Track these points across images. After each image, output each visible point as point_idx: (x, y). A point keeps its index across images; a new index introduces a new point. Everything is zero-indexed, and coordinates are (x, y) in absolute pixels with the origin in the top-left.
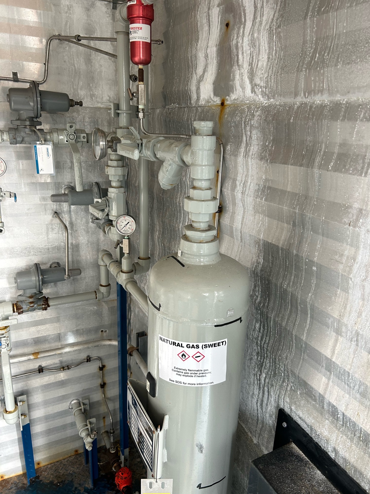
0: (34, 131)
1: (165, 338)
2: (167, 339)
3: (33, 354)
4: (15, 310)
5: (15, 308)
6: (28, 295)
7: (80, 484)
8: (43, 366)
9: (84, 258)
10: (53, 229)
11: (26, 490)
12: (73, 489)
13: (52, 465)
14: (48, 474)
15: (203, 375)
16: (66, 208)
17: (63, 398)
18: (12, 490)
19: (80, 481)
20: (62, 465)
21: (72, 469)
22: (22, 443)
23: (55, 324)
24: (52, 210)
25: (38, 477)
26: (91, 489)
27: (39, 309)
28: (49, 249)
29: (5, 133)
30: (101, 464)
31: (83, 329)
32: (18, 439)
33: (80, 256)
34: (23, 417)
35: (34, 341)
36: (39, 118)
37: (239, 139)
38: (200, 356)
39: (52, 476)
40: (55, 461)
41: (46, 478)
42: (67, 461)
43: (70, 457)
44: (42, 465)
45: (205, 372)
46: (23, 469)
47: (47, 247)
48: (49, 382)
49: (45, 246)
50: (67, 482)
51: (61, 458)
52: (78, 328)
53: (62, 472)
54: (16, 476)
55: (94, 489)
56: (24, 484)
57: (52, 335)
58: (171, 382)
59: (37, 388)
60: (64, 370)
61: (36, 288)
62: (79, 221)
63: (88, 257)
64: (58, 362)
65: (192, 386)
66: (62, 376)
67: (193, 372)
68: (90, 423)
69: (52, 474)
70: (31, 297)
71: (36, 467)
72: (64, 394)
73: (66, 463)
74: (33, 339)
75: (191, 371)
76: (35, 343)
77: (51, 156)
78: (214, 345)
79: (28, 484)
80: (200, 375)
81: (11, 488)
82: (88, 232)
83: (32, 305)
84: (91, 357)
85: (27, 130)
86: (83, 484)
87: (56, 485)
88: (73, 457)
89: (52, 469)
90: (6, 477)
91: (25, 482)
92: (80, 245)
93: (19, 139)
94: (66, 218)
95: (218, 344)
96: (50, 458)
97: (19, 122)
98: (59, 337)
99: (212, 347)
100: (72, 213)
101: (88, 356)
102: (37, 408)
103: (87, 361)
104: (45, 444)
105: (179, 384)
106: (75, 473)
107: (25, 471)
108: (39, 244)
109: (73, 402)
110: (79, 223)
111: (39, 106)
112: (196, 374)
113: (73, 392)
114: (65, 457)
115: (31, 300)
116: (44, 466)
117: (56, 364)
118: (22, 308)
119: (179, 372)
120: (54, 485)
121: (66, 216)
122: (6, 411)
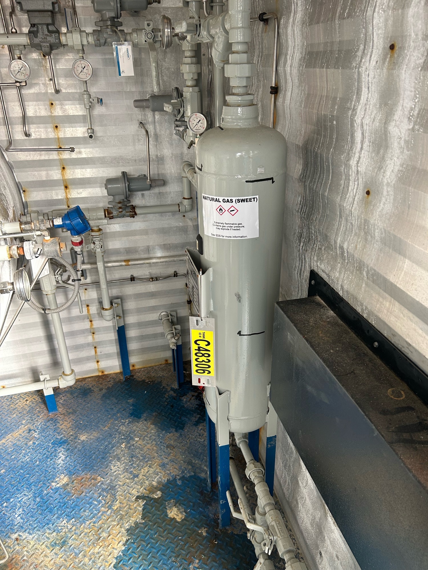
0: (116, 32)
1: (207, 196)
2: (208, 196)
3: (125, 261)
4: (107, 215)
5: (106, 213)
6: (118, 201)
7: (167, 385)
8: (134, 276)
9: (169, 172)
10: (139, 140)
11: (122, 383)
12: (161, 387)
13: (146, 369)
14: (141, 375)
15: (238, 228)
16: (151, 118)
17: (153, 309)
18: (110, 382)
19: (168, 382)
20: (153, 370)
21: (162, 373)
22: (118, 344)
23: (144, 236)
24: (138, 120)
25: (133, 376)
26: (177, 389)
27: (128, 216)
28: (136, 161)
29: (90, 35)
30: (188, 372)
31: (169, 244)
32: (115, 339)
33: (165, 170)
34: (118, 318)
35: (126, 251)
36: (119, 18)
37: (289, 9)
38: (234, 210)
39: (144, 377)
40: (148, 366)
41: (139, 377)
42: (158, 368)
43: (161, 365)
44: (137, 367)
45: (239, 225)
46: (120, 369)
47: (134, 158)
48: (140, 292)
49: (132, 157)
50: (156, 382)
51: (153, 365)
52: (165, 243)
53: (153, 375)
54: (114, 373)
55: (179, 389)
56: (120, 379)
57: (142, 247)
58: (212, 236)
59: (130, 295)
60: (152, 281)
61: (123, 195)
62: (163, 132)
63: (173, 171)
64: (148, 274)
65: (229, 238)
66: (152, 287)
67: (229, 225)
68: (175, 329)
69: (145, 375)
70: (120, 203)
71: (131, 368)
72: (154, 305)
73: (157, 369)
74: (125, 248)
75: (227, 224)
76: (126, 253)
77: (131, 58)
78: (246, 200)
79: (124, 380)
80: (235, 228)
81: (110, 381)
82: (171, 144)
83: (120, 210)
84: (178, 272)
85: (109, 30)
86: (170, 385)
87: (147, 383)
88: (164, 365)
89: (144, 372)
90: (106, 373)
91: (122, 378)
92: (165, 158)
93: (102, 41)
94: (150, 128)
95: (250, 200)
96: (143, 362)
97: (102, 22)
98: (148, 249)
99: (244, 202)
100: (157, 124)
101: (175, 272)
102: (130, 314)
103: (174, 276)
104: (139, 349)
105: (219, 237)
106: (164, 376)
107: (122, 370)
108: (127, 155)
109: (162, 314)
110: (163, 134)
111: (119, 5)
112: (231, 227)
113: (163, 304)
114: (156, 364)
115: (120, 205)
116: (138, 369)
117: (147, 275)
118: (112, 213)
119: (218, 226)
120: (146, 382)
121: (151, 126)
122: (103, 309)
